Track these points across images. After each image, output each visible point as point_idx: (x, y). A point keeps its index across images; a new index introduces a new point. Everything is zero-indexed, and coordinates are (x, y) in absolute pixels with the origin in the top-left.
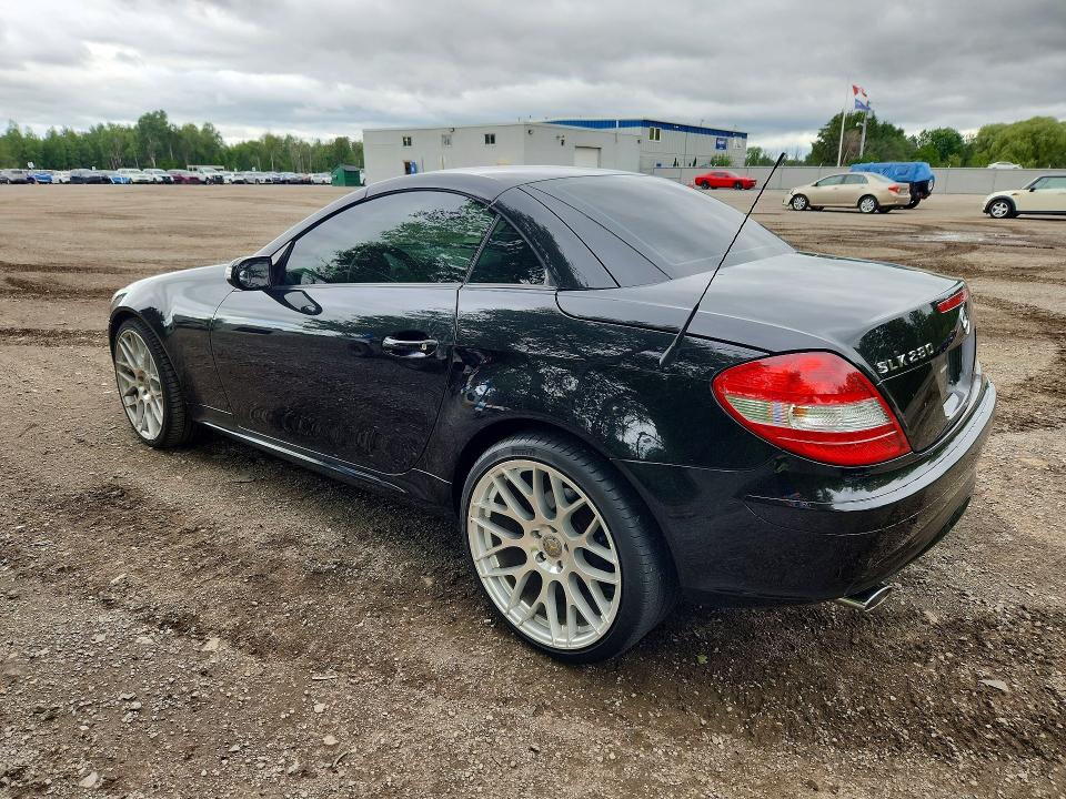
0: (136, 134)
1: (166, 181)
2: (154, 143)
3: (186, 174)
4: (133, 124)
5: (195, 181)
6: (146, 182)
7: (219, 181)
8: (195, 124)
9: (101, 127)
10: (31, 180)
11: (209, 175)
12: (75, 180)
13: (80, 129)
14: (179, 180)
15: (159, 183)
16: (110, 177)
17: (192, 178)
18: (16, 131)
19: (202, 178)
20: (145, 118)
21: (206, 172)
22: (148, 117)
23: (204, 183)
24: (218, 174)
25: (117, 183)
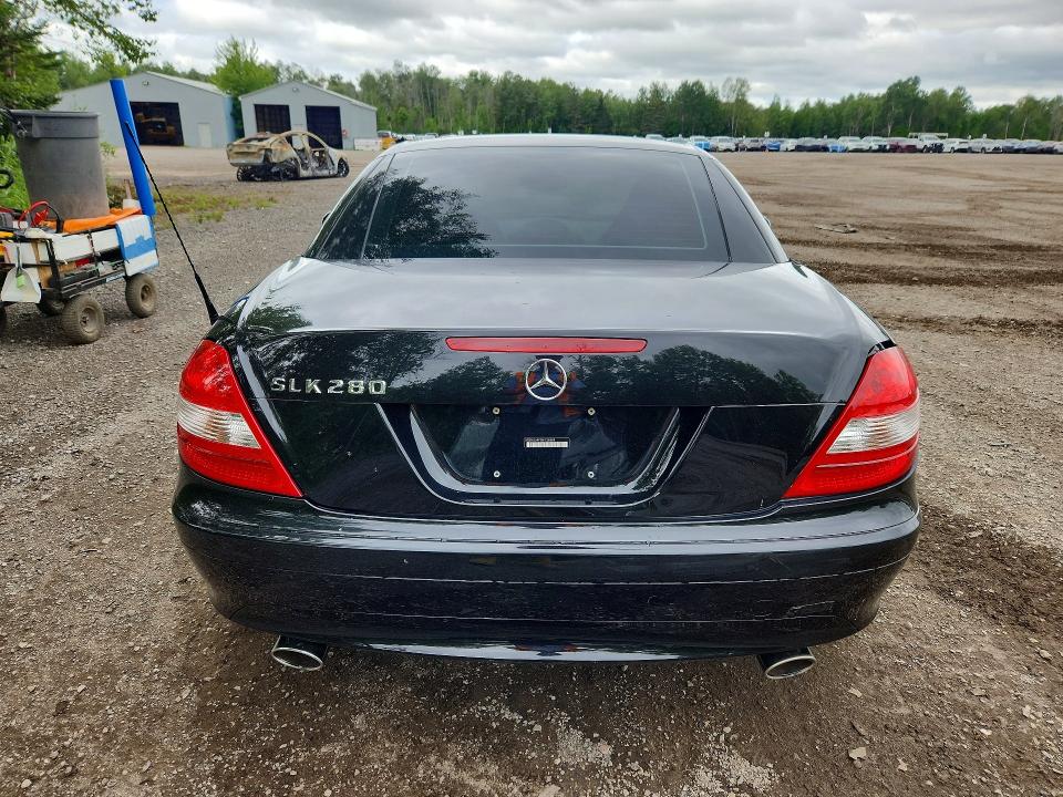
0: (881, 102)
1: (882, 149)
2: (896, 111)
3: (905, 142)
4: (883, 91)
5: (912, 149)
6: (861, 151)
7: (938, 149)
8: (946, 88)
9: (851, 97)
10: (763, 149)
11: (928, 143)
12: (799, 149)
13: (831, 100)
14: (895, 149)
15: (875, 151)
16: (829, 146)
17: (909, 146)
18: (778, 103)
19: (920, 145)
20: (896, 85)
21: (927, 139)
22: (899, 84)
23: (921, 151)
24: (939, 141)
25: (834, 151)
